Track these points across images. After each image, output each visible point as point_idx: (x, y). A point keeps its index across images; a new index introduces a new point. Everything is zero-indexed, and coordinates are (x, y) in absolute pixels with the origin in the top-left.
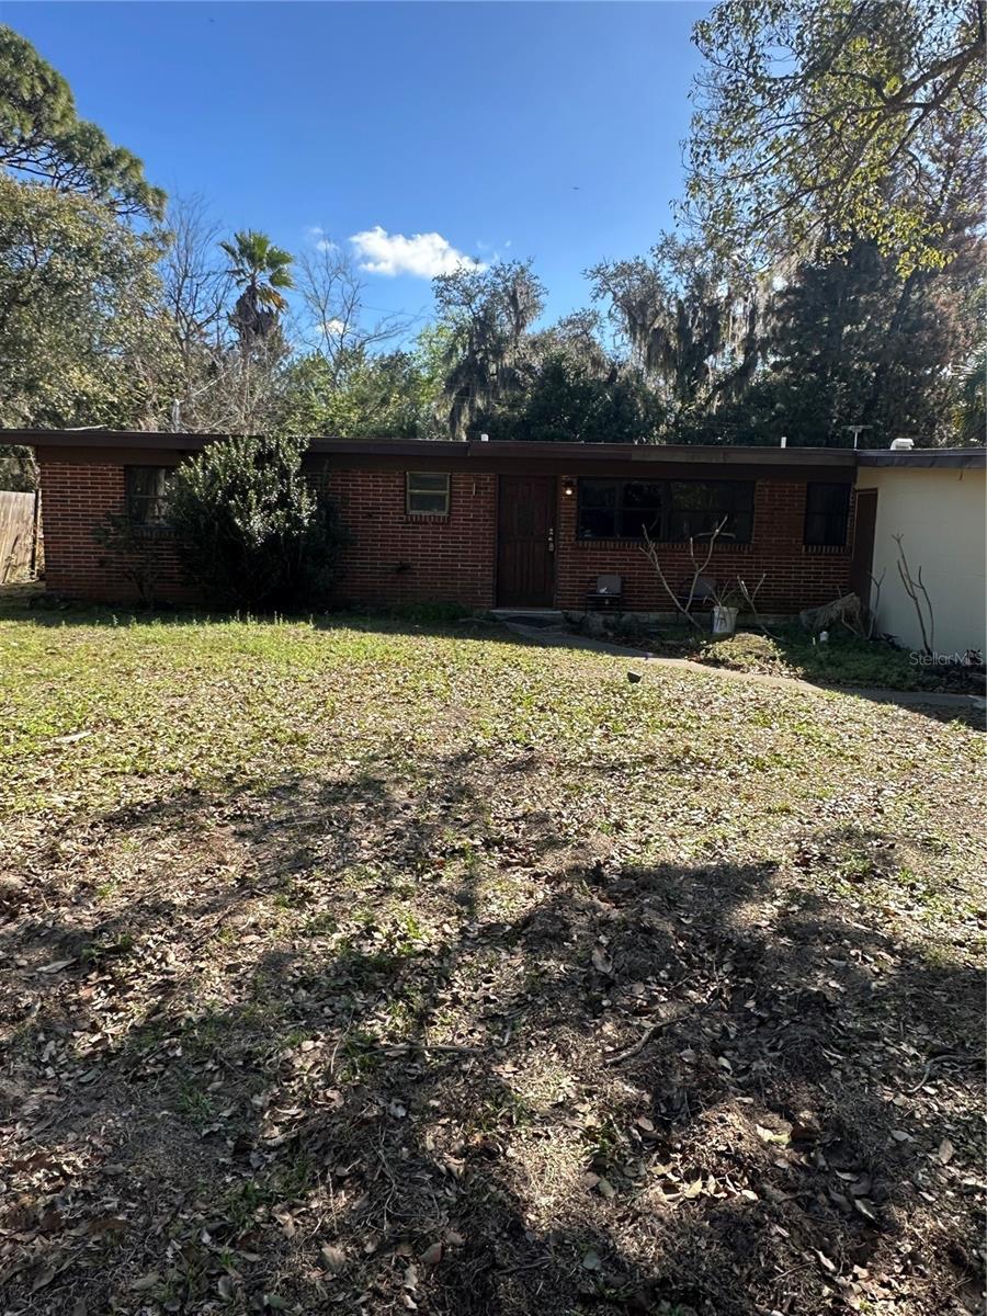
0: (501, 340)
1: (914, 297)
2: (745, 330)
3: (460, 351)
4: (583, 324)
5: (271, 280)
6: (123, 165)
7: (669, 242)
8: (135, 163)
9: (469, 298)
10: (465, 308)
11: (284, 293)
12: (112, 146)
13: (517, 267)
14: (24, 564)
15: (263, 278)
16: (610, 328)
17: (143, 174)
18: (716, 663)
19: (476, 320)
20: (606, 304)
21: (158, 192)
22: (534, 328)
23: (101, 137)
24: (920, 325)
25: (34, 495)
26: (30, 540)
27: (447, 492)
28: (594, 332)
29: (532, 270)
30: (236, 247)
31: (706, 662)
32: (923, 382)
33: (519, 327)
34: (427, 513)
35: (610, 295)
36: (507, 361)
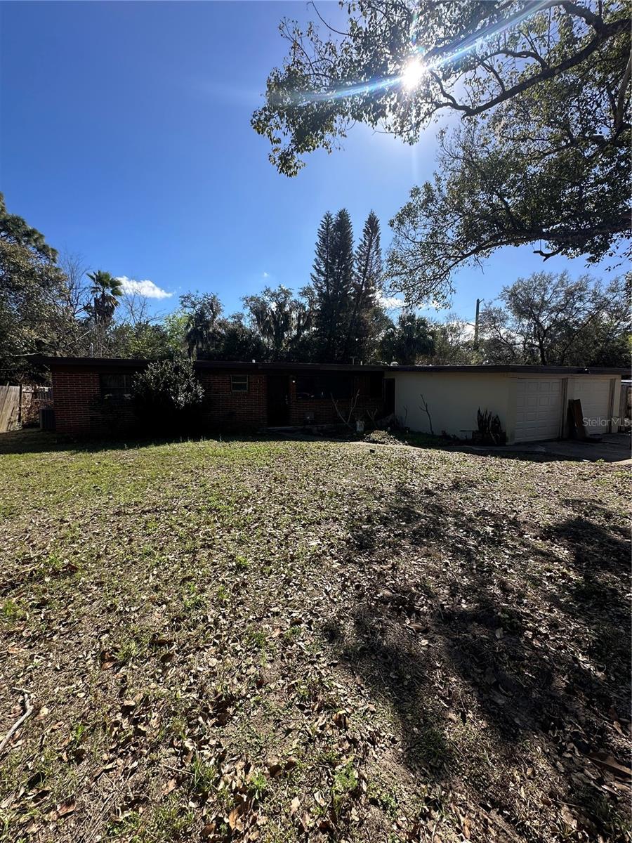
0: (208, 322)
1: (357, 314)
2: (297, 323)
3: (191, 325)
4: (239, 317)
5: (112, 292)
6: (36, 236)
7: (268, 290)
8: (41, 236)
9: (194, 306)
10: (192, 309)
11: (118, 299)
12: (30, 228)
13: (212, 295)
14: (15, 421)
15: (108, 292)
16: (248, 319)
17: (45, 241)
18: (374, 442)
19: (197, 314)
20: (247, 311)
21: (53, 250)
22: (219, 317)
23: (23, 223)
24: (360, 324)
25: (19, 387)
26: (18, 409)
27: (247, 382)
28: (242, 321)
29: (218, 297)
30: (95, 276)
31: (370, 442)
32: (364, 341)
33: (214, 317)
34: (239, 391)
35: (249, 308)
36: (211, 330)
